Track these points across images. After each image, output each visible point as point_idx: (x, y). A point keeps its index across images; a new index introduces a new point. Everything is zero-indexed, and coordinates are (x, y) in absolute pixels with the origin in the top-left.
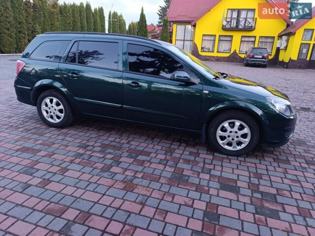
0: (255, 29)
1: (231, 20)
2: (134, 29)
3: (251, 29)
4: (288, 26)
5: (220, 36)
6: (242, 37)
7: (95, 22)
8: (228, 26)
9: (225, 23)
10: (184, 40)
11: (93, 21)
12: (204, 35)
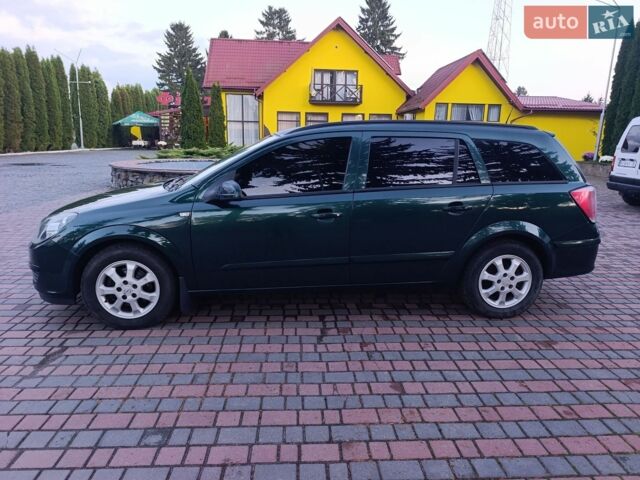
0: (361, 102)
1: (322, 88)
2: (123, 100)
3: (355, 103)
4: (409, 97)
5: (307, 114)
6: (343, 115)
7: (49, 88)
8: (319, 98)
9: (314, 93)
10: (243, 122)
11: (44, 85)
12: (279, 113)
